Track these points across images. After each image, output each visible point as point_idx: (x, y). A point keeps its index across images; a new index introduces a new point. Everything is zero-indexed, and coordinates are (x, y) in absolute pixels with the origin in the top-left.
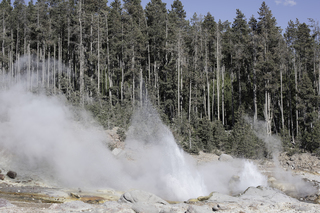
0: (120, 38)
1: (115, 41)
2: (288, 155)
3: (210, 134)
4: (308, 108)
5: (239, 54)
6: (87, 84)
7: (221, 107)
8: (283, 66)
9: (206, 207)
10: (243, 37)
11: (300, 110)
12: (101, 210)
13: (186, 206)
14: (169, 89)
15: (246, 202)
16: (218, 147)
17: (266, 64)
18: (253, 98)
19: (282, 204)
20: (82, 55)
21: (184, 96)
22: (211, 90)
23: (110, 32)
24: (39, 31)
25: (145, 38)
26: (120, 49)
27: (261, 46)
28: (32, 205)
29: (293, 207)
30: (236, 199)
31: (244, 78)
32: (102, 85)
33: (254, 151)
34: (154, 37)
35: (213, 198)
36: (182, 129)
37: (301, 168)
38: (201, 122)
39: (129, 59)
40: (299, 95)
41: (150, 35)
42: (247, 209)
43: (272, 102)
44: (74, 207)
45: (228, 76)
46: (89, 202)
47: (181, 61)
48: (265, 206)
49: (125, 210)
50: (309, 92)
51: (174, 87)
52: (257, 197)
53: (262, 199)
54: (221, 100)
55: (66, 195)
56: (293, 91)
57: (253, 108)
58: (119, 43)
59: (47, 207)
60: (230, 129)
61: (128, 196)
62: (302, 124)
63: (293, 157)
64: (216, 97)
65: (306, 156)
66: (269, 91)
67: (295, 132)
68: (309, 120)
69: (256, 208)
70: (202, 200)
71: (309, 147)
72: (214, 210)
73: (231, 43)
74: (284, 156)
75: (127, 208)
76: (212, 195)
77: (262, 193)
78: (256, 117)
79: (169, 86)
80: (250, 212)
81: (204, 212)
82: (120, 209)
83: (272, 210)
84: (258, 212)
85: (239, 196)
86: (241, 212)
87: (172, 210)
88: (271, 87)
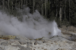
2: (66, 26)
4: (73, 12)
6: (5, 3)
7: (46, 11)
9: (41, 41)
11: (71, 13)
12: (9, 42)
13: (35, 41)
14: (30, 6)
15: (53, 40)
18: (56, 9)
19: (64, 41)
21: (35, 8)
22: (43, 6)
29: (67, 42)
30: (50, 39)
31: (53, 3)
32: (10, 4)
35: (43, 39)
37: (71, 31)
40: (71, 8)
42: (53, 42)
43: (62, 10)
45: (48, 2)
46: (5, 39)
48: (59, 42)
49: (16, 42)
50: (74, 8)
51: (32, 5)
52: (56, 39)
53: (58, 39)
54: (46, 9)
56: (69, 7)
57: (56, 12)
60: (49, 18)
61: (17, 37)
62: (71, 17)
63: (68, 27)
64: (45, 8)
65: (72, 27)
66: (61, 7)
67: (69, 20)
68: (73, 16)
69: (56, 42)
70: (40, 39)
71: (73, 24)
72: (43, 42)
74: (65, 27)
75: (17, 41)
76: (43, 38)
77: (58, 38)
78: (57, 15)
79: (31, 5)
80: (54, 43)
81: (40, 43)
82: (15, 41)
83: (61, 43)
84: (57, 43)
85: (51, 38)
86: (51, 43)
87: (31, 42)
88: (62, 6)
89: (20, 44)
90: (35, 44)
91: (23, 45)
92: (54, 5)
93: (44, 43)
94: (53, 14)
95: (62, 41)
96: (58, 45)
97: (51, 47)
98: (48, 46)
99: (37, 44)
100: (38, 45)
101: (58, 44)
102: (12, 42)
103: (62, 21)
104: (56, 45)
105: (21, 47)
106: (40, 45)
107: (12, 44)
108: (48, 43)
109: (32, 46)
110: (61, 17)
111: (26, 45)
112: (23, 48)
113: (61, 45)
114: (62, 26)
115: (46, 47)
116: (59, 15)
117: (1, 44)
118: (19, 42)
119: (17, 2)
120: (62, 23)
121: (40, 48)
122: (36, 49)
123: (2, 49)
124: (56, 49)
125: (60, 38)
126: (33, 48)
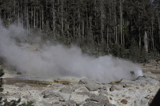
0: (73, 5)
1: (70, 6)
2: (157, 61)
3: (118, 51)
5: (131, 12)
6: (57, 28)
8: (153, 18)
9: (120, 85)
10: (133, 3)
13: (110, 85)
14: (97, 30)
15: (138, 83)
16: (122, 57)
17: (145, 17)
18: (138, 33)
19: (156, 84)
20: (54, 13)
21: (104, 33)
23: (67, 2)
24: (32, 2)
25: (85, 5)
26: (72, 10)
27: (142, 8)
28: (37, 86)
30: (133, 82)
31: (134, 24)
33: (140, 59)
34: (89, 4)
35: (122, 82)
36: (104, 49)
38: (114, 46)
39: (77, 15)
41: (87, 3)
42: (139, 86)
44: (58, 86)
46: (64, 84)
47: (103, 16)
48: (148, 85)
51: (100, 29)
52: (143, 81)
53: (145, 82)
54: (123, 35)
55: (52, 81)
57: (139, 39)
58: (72, 7)
59: (45, 86)
60: (127, 48)
61: (83, 81)
63: (159, 62)
66: (147, 30)
69: (143, 86)
70: (117, 82)
72: (124, 87)
73: (127, 7)
74: (154, 61)
75: (83, 87)
76: (121, 80)
77: (145, 79)
78: (140, 43)
79: (97, 28)
80: (141, 88)
81: (119, 88)
82: (80, 87)
83: (151, 87)
84: (145, 87)
85: (134, 80)
86: (137, 88)
87: (104, 87)
88: (147, 28)
89: (88, 91)
90: (110, 90)
91: (92, 92)
92: (135, 27)
93: (125, 88)
94: (134, 41)
95: (152, 84)
96: (146, 91)
97: (136, 94)
98: (132, 93)
99: (113, 90)
100: (115, 91)
101: (147, 88)
102: (76, 88)
103: (149, 52)
104: (144, 90)
105: (90, 96)
106: (118, 91)
107: (76, 91)
108: (131, 88)
109: (106, 93)
110: (146, 46)
111: (98, 92)
112: (94, 96)
113: (152, 90)
114: (149, 61)
115: (129, 93)
116: (143, 44)
117: (60, 91)
118: (86, 88)
119: (76, 25)
120: (149, 55)
121: (120, 96)
122: (113, 98)
123: (62, 98)
124: (145, 96)
125: (148, 79)
126: (108, 97)
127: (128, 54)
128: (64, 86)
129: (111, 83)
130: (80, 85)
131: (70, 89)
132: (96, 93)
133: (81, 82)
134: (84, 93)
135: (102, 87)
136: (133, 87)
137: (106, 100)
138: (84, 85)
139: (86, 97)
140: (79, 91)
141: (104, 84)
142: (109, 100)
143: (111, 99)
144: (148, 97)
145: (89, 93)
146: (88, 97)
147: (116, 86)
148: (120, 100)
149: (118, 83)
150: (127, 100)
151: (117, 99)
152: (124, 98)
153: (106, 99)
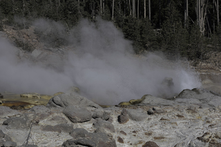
3: (137, 33)
9: (140, 110)
12: (31, 115)
13: (119, 110)
15: (182, 106)
16: (146, 48)
30: (171, 102)
33: (185, 51)
35: (146, 101)
38: (127, 21)
42: (185, 112)
46: (13, 107)
48: (205, 109)
49: (56, 114)
52: (193, 101)
53: (198, 102)
57: (184, 5)
60: (158, 26)
61: (58, 99)
69: (194, 112)
70: (134, 103)
72: (149, 113)
75: (58, 113)
76: (144, 98)
77: (199, 96)
78: (186, 14)
80: (188, 115)
81: (138, 115)
82: (50, 113)
83: (213, 114)
84: (197, 115)
85: (173, 99)
86: (178, 116)
87: (105, 113)
89: (69, 123)
90: (119, 120)
91: (79, 126)
93: (152, 117)
94: (174, 11)
95: (213, 108)
96: (201, 122)
97: (178, 131)
98: (168, 126)
99: (126, 121)
100: (130, 124)
101: (204, 117)
102: (43, 117)
103: (207, 36)
104: (195, 121)
105: (74, 133)
106: (138, 123)
107: (41, 122)
108: (165, 116)
109: (110, 128)
110: (201, 22)
111: (91, 125)
112: (82, 133)
113: (214, 122)
114: (207, 55)
115: (161, 128)
116: (193, 16)
117: (5, 124)
118: (64, 116)
120: (207, 42)
121: (141, 133)
122: (126, 139)
123: (9, 139)
124: (197, 135)
125: (206, 95)
126: (115, 135)
127: (159, 41)
128: (14, 113)
129: (121, 105)
130: (52, 109)
131: (27, 118)
132: (88, 126)
133: (53, 103)
134: (60, 129)
135: (100, 114)
136: (171, 114)
137: (110, 144)
138: (61, 109)
139: (65, 137)
140: (49, 123)
141: (104, 107)
142: (117, 143)
143: (121, 140)
144: (206, 137)
145: (72, 127)
146: (70, 137)
147: (133, 112)
148: (140, 142)
149: (136, 104)
150: (157, 142)
151: (135, 140)
152: (150, 139)
153: (109, 141)
